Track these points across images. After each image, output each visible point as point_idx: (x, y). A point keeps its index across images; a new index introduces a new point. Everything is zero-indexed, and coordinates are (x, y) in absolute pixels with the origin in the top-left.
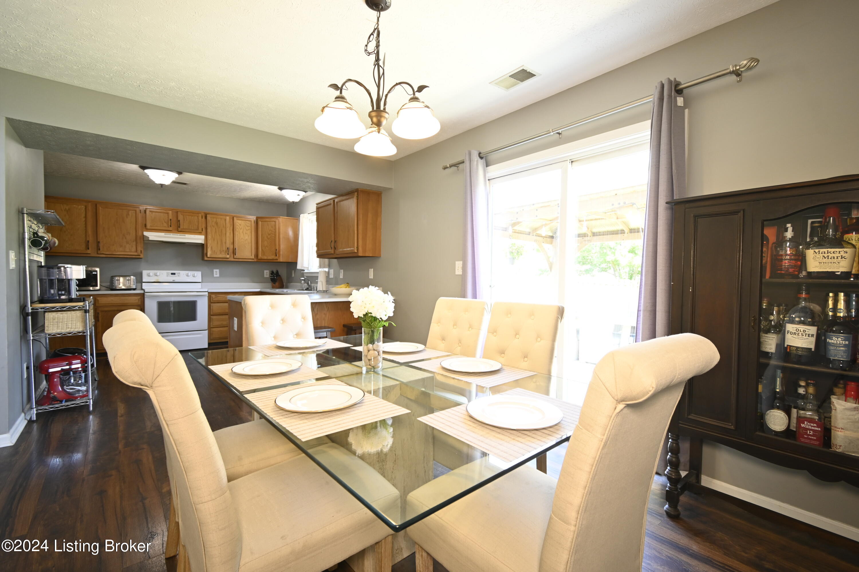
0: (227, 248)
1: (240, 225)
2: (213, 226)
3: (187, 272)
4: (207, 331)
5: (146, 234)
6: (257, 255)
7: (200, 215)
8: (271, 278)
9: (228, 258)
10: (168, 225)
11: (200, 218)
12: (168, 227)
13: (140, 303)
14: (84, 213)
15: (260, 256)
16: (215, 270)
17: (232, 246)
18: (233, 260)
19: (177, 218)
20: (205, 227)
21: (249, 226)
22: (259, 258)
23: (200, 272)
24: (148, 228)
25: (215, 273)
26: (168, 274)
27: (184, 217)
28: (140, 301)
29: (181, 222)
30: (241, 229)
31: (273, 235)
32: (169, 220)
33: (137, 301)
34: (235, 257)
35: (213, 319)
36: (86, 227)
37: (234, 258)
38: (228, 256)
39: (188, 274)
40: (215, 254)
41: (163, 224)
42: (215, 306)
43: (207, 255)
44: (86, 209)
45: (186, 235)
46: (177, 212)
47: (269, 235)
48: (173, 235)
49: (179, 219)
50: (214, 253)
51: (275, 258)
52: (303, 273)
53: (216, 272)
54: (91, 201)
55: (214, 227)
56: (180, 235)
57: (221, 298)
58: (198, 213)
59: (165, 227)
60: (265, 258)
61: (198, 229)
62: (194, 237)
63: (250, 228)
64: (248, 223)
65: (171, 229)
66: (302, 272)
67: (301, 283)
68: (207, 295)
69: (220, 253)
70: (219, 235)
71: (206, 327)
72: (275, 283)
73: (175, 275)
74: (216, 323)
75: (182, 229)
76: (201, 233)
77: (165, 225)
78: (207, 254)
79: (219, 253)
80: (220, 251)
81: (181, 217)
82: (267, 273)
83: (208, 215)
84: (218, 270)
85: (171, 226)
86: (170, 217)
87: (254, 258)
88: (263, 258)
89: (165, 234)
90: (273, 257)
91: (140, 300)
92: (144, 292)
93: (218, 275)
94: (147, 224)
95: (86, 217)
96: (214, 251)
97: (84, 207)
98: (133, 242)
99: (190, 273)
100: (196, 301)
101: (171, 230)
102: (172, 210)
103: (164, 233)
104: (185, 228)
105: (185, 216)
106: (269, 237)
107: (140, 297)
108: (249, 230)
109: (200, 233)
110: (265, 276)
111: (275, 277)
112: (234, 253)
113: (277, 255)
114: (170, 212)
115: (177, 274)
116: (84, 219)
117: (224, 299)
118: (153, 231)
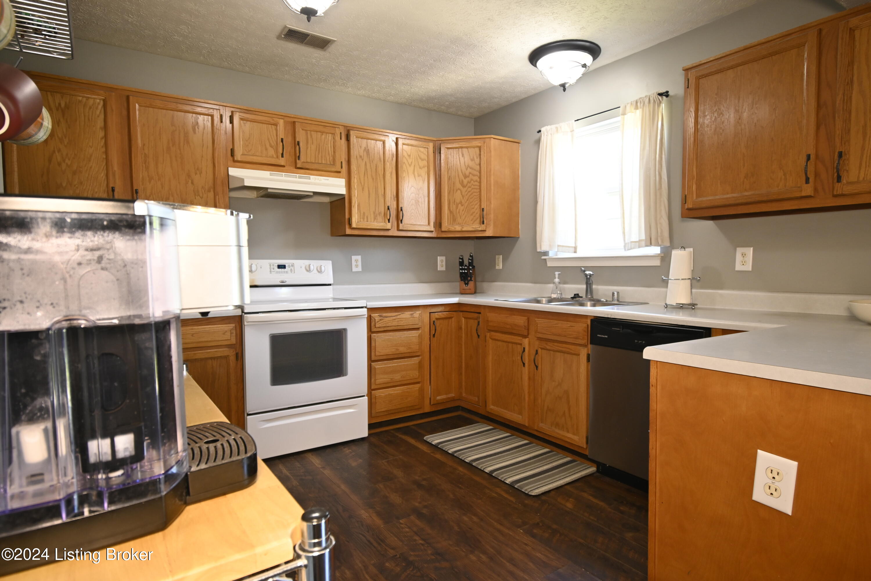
0: (387, 208)
1: (409, 156)
2: (361, 157)
3: (307, 262)
4: (366, 398)
5: (233, 172)
6: (438, 224)
7: (338, 132)
8: (461, 273)
9: (388, 230)
10: (276, 151)
11: (338, 137)
12: (277, 157)
13: (233, 341)
14: (102, 116)
15: (445, 226)
16: (354, 258)
17: (395, 203)
18: (394, 232)
19: (294, 137)
20: (347, 159)
21: (425, 160)
22: (443, 229)
23: (331, 262)
24: (239, 159)
25: (354, 263)
26: (272, 267)
27: (307, 134)
28: (234, 334)
29: (301, 144)
30: (410, 166)
31: (476, 178)
32: (279, 140)
33: (228, 336)
34: (401, 228)
35: (375, 368)
36: (106, 153)
37: (398, 230)
38: (389, 226)
39: (309, 265)
40: (366, 220)
41: (266, 149)
42: (380, 339)
43: (350, 224)
44: (105, 106)
45: (312, 177)
46: (294, 122)
47: (466, 177)
48: (286, 176)
49: (297, 140)
50: (363, 219)
51: (480, 229)
52: (545, 259)
53: (356, 261)
54: (116, 89)
55: (363, 160)
56: (300, 177)
57: (391, 319)
58: (334, 125)
59: (272, 157)
60: (458, 228)
61: (334, 164)
62: (326, 182)
63: (425, 163)
64: (423, 152)
65: (282, 161)
66: (543, 257)
67: (554, 283)
68: (366, 316)
69: (375, 219)
70: (373, 179)
71: (364, 390)
72: (467, 284)
73: (286, 270)
74: (381, 379)
75: (303, 162)
76: (340, 172)
77: (271, 152)
78: (350, 220)
79: (373, 220)
80: (374, 213)
81: (301, 136)
82: (442, 261)
83: (352, 132)
84: (359, 258)
85: (282, 156)
86: (281, 135)
87: (433, 229)
88: (452, 228)
89: (271, 175)
90: (476, 226)
91: (234, 332)
92: (243, 312)
93: (360, 269)
94: (236, 149)
95: (105, 127)
96: (364, 213)
97: (102, 103)
98: (209, 191)
99: (314, 264)
100: (345, 330)
101: (283, 163)
102: (284, 117)
103: (268, 173)
104: (309, 160)
105: (309, 132)
106: (465, 182)
107: (234, 325)
108: (424, 167)
109: (337, 173)
110: (439, 268)
111: (470, 269)
112: (399, 219)
113: (485, 222)
114: (281, 122)
115: (289, 267)
116: (102, 134)
117: (395, 323)
118: (248, 165)
